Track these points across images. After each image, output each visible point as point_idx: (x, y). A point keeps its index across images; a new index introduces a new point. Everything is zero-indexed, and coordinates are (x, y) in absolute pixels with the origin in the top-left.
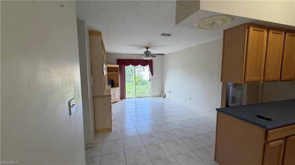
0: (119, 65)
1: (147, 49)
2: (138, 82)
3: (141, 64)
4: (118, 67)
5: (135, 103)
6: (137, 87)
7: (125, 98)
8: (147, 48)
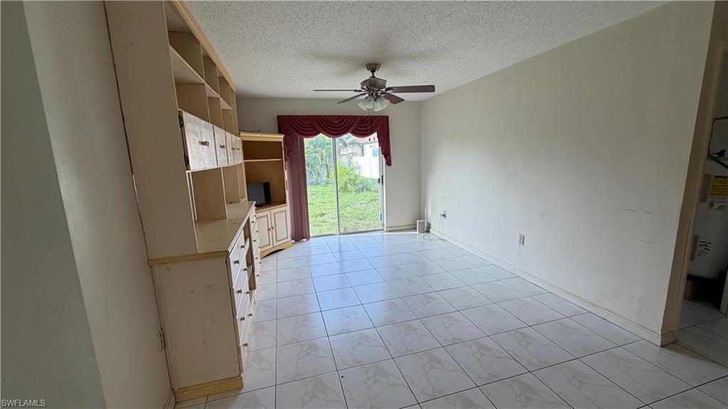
0: (282, 136)
1: (373, 71)
2: (348, 185)
3: (352, 128)
4: (282, 140)
5: (337, 255)
6: (344, 198)
7: (308, 237)
8: (373, 67)
